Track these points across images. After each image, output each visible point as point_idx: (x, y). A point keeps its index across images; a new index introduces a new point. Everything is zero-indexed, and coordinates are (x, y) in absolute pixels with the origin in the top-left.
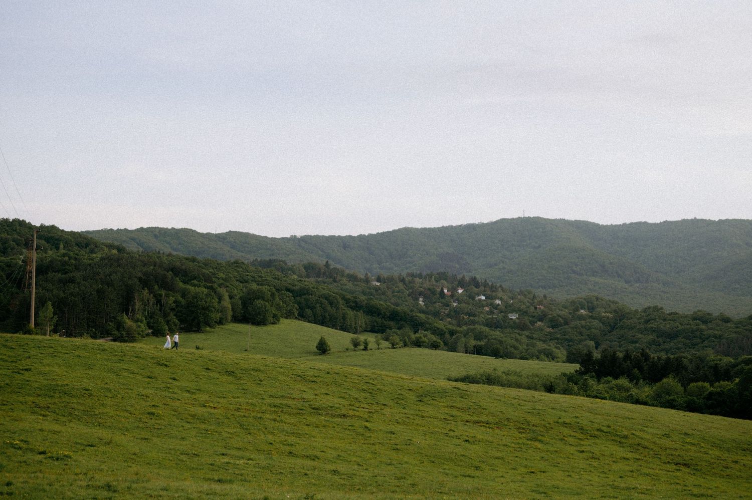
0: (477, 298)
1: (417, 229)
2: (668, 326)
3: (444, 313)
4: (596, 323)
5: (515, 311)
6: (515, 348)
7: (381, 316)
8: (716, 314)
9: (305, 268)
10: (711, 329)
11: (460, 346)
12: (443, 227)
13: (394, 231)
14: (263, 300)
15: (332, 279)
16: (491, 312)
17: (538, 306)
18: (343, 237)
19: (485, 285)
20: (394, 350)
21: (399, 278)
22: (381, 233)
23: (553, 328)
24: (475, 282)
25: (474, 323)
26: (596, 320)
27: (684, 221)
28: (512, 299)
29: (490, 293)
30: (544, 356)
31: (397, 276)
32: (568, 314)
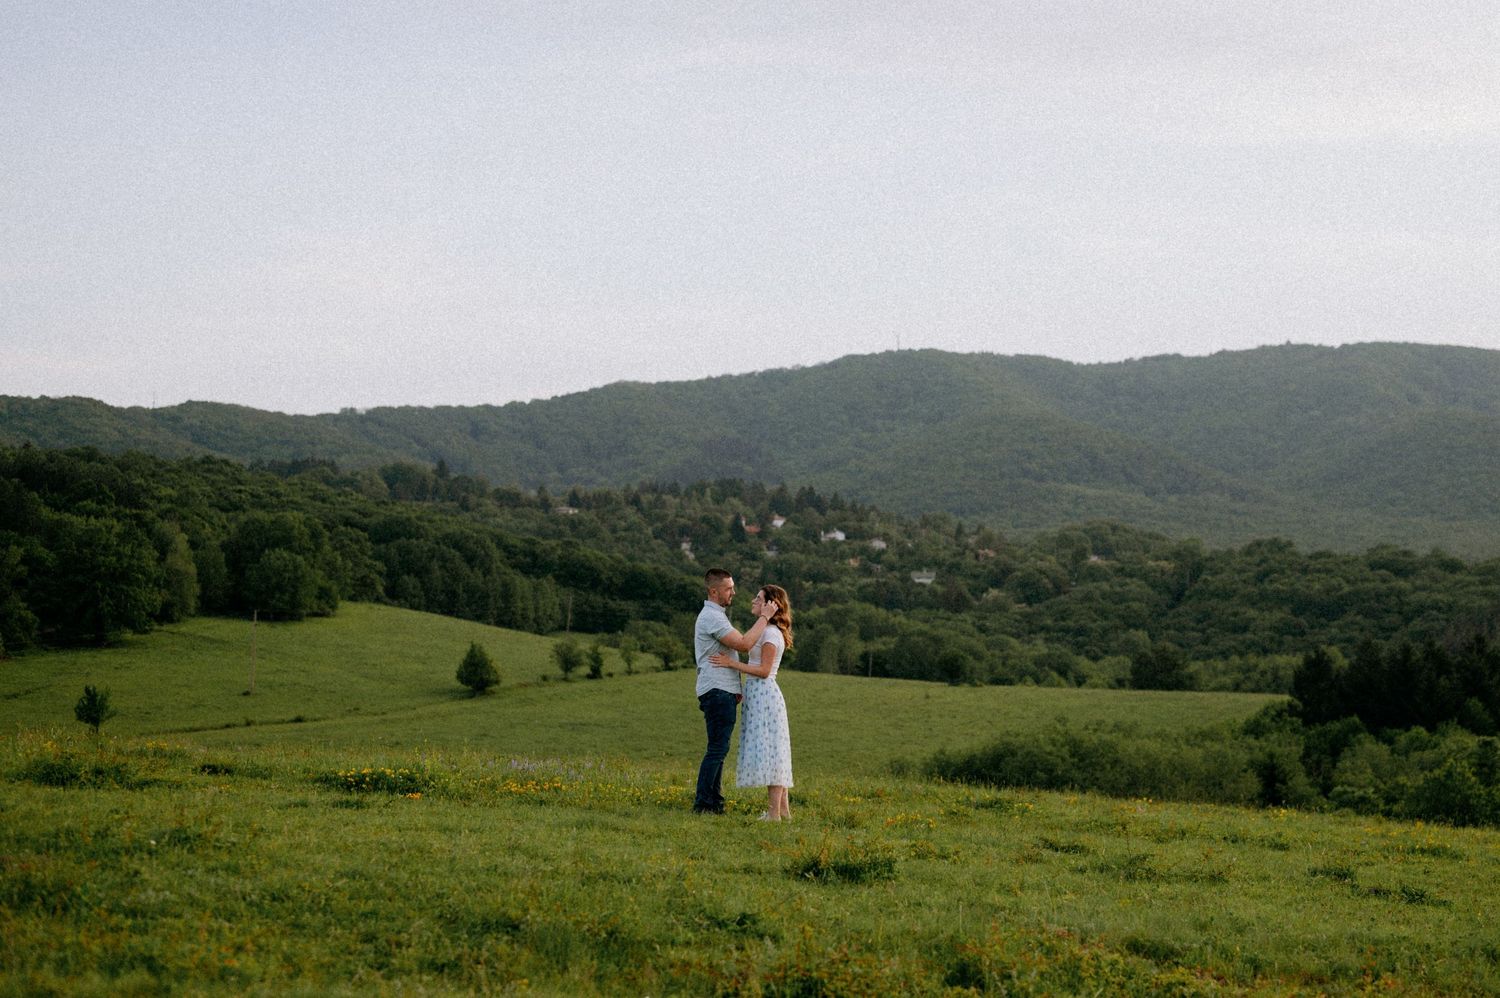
0: (824, 538)
1: (648, 386)
2: (1317, 586)
4: (1135, 586)
5: (926, 566)
6: (978, 657)
7: (600, 588)
8: (1422, 549)
9: (386, 479)
10: (1424, 588)
11: (827, 657)
12: (709, 379)
13: (594, 391)
14: (290, 549)
15: (456, 504)
16: (866, 571)
17: (981, 552)
18: (472, 409)
19: (837, 504)
20: (672, 673)
21: (626, 499)
22: (563, 397)
23: (1030, 604)
24: (809, 498)
25: (830, 597)
26: (1134, 579)
27: (1264, 350)
28: (909, 537)
29: (852, 524)
30: (1055, 674)
31: (618, 492)
32: (1060, 568)
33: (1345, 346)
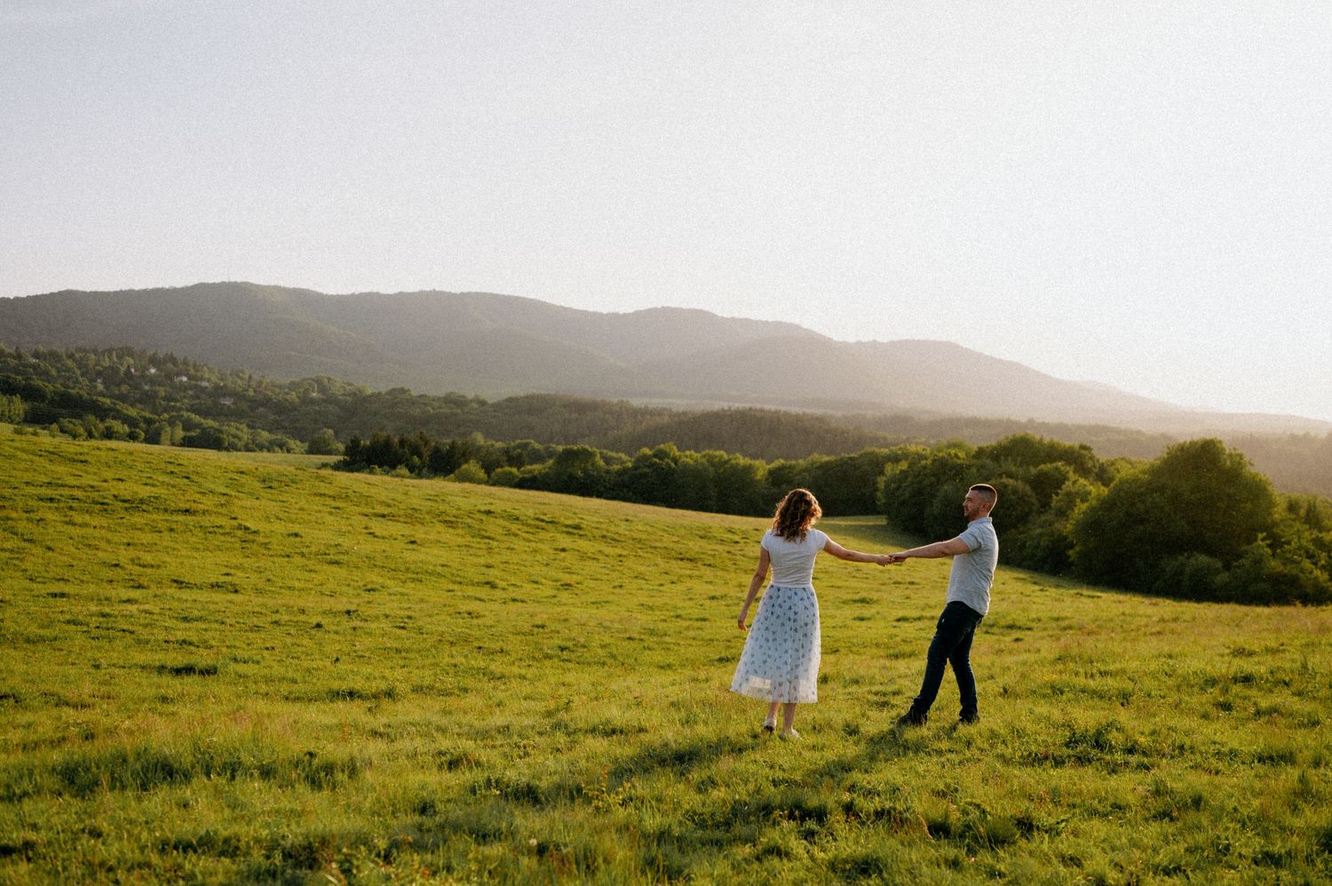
0: (177, 380)
2: (418, 410)
3: (134, 397)
4: (332, 408)
5: (228, 395)
6: (238, 439)
7: (46, 401)
8: (470, 395)
10: (467, 413)
11: (165, 437)
12: (121, 291)
13: (52, 294)
16: (198, 397)
17: (258, 389)
19: (185, 363)
21: (66, 353)
22: (34, 297)
23: (279, 415)
24: (173, 360)
27: (421, 292)
28: (222, 380)
29: (192, 372)
30: (277, 449)
31: (61, 351)
32: (297, 400)
33: (462, 294)
